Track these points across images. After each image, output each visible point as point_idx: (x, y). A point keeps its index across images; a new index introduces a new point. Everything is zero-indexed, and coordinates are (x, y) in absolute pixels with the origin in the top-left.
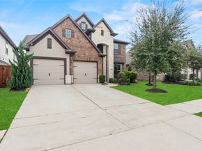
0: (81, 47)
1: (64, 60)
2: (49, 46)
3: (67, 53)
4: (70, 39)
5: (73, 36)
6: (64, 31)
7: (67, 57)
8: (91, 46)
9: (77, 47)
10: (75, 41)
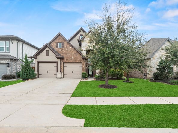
0: (69, 53)
1: (57, 62)
2: (47, 55)
3: (58, 58)
4: (61, 49)
5: (63, 47)
6: (57, 44)
7: (59, 61)
8: (76, 52)
9: (66, 54)
10: (64, 50)
